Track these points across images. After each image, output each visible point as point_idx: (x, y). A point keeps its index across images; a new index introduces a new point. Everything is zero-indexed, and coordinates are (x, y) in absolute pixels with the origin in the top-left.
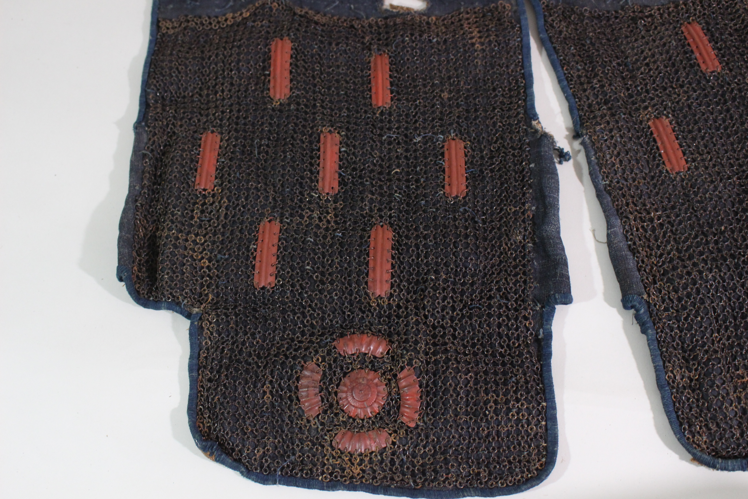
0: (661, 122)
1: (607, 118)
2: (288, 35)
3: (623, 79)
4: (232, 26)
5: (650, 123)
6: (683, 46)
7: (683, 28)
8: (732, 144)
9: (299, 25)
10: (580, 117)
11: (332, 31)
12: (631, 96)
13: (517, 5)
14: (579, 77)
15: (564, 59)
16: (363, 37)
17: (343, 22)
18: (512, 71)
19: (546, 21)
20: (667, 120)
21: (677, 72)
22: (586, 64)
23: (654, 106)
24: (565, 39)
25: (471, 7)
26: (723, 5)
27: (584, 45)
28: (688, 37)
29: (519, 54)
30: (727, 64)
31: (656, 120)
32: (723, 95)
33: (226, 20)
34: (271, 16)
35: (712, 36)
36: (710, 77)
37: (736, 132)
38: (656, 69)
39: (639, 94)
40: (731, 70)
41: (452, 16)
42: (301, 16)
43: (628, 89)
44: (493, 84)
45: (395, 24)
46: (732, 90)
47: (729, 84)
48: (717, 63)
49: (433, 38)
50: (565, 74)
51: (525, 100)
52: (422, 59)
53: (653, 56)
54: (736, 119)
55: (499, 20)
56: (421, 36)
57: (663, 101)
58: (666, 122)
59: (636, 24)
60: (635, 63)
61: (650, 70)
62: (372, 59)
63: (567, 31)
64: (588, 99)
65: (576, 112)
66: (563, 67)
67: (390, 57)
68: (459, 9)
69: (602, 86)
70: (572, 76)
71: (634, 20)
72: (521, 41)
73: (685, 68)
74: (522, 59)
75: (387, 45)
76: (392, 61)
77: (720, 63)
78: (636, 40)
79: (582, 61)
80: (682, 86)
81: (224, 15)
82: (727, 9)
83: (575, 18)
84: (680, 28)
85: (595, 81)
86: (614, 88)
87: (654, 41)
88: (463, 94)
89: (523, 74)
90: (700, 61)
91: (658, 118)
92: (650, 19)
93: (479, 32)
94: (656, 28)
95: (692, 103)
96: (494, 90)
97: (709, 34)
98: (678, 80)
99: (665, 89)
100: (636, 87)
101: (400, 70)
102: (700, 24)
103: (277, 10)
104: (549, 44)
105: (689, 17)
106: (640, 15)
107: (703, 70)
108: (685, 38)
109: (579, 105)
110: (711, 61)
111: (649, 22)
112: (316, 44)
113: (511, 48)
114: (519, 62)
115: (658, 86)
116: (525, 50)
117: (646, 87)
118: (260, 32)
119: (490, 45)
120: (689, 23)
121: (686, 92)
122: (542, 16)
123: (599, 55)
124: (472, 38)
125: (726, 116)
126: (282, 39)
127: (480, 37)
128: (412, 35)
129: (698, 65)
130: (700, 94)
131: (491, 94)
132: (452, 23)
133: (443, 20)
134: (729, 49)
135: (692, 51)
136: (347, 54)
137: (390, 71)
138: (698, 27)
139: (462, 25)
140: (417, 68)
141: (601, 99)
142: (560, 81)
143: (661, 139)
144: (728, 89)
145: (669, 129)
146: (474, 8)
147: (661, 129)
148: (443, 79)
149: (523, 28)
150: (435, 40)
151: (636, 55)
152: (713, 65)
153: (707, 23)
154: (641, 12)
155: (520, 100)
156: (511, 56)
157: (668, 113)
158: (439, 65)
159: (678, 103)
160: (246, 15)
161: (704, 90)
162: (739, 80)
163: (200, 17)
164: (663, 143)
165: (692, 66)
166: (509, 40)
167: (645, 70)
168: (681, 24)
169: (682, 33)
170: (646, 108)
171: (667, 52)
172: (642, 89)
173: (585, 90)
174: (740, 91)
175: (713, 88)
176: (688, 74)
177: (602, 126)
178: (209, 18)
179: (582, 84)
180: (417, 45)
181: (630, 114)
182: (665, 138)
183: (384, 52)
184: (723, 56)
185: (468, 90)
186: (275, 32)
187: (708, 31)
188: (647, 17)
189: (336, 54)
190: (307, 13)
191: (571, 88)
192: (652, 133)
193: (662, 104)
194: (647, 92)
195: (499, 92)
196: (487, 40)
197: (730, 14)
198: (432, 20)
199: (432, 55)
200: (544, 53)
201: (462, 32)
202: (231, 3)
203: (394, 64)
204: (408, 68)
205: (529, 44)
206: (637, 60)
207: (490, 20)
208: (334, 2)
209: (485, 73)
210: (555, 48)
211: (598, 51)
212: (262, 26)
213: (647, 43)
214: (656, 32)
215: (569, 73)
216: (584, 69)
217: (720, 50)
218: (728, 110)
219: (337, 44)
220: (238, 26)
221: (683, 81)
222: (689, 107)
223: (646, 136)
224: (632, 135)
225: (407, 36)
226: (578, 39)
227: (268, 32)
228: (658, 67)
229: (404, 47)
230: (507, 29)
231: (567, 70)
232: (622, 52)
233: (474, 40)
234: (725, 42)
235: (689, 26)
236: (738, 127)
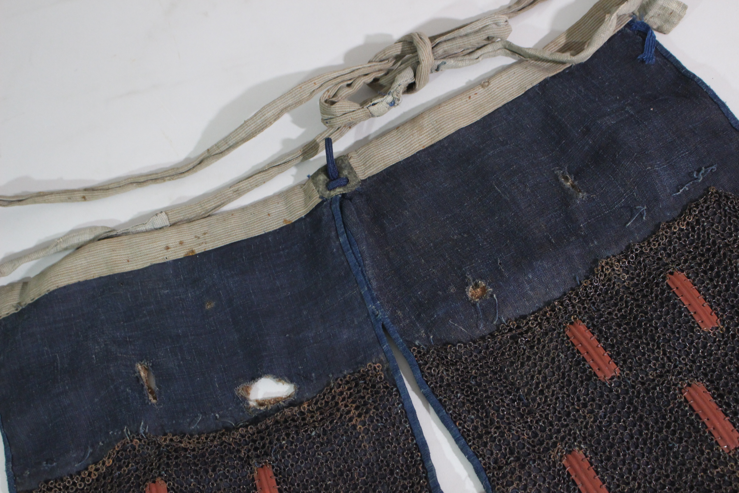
0: (575, 457)
1: (517, 472)
2: (160, 475)
3: (522, 416)
4: (97, 480)
5: (564, 462)
6: (574, 355)
7: (567, 333)
8: (657, 460)
9: (168, 458)
10: (489, 478)
11: (203, 455)
12: (535, 435)
13: (388, 361)
14: (476, 428)
15: (454, 412)
16: (239, 451)
17: (212, 441)
18: (404, 445)
19: (422, 371)
20: (581, 452)
21: (575, 389)
22: (478, 411)
23: (563, 438)
24: (449, 385)
25: (341, 376)
26: (601, 290)
27: (470, 387)
28: (575, 342)
29: (405, 422)
30: (625, 362)
31: (569, 456)
32: (631, 402)
33: (90, 474)
34: (136, 456)
35: (600, 331)
36: (611, 384)
37: (657, 443)
38: (553, 395)
39: (543, 430)
40: (630, 369)
41: (324, 395)
42: (167, 446)
43: (530, 428)
44: (388, 466)
45: (267, 427)
46: (639, 392)
47: (633, 387)
48: (613, 365)
49: (311, 432)
50: (460, 430)
51: (426, 478)
52: (306, 460)
53: (545, 378)
54: (652, 426)
55: (374, 386)
56: (297, 433)
57: (570, 430)
58: (580, 454)
59: (517, 342)
60: (529, 393)
61: (546, 397)
62: (255, 475)
63: (448, 375)
64: (492, 454)
65: (483, 474)
66: (455, 422)
67: (273, 467)
68: (329, 384)
69: (502, 434)
70: (469, 431)
71: (514, 338)
72: (403, 407)
73: (582, 382)
74: (410, 426)
75: (267, 454)
76: (276, 470)
77: (617, 364)
78: (522, 364)
79: (473, 408)
80: (585, 406)
81: (87, 469)
82: (606, 293)
83: (451, 357)
84: (564, 332)
85: (493, 430)
86: (514, 432)
87: (541, 359)
88: (361, 488)
89: (416, 444)
90: (596, 369)
91: (570, 452)
92: (529, 334)
93: (357, 408)
94: (539, 340)
95: (601, 422)
96: (392, 473)
97: (596, 331)
98: (579, 400)
99: (568, 414)
100: (537, 422)
101: (288, 479)
102: (584, 321)
103: (139, 446)
104: (433, 397)
105: (570, 317)
106: (519, 331)
107: (602, 379)
108: (573, 345)
109: (485, 464)
110: (607, 366)
111: (530, 337)
112: (192, 477)
113: (395, 418)
114: (408, 431)
115: (559, 413)
116: (410, 416)
117: (548, 419)
118: (130, 479)
119: (372, 422)
120: (572, 323)
121: (591, 412)
122: (417, 367)
123: (488, 397)
124: (351, 420)
125: (640, 426)
126: (154, 482)
127: (359, 415)
128: (288, 435)
129: (595, 375)
130: (606, 409)
131: (389, 479)
132: (327, 403)
133: (316, 403)
134: (622, 344)
135: (584, 360)
136: (227, 477)
137: (278, 484)
138: (582, 327)
139: (337, 403)
140: (304, 472)
141: (506, 449)
142: (457, 441)
143: (580, 479)
144: (633, 392)
145: (586, 464)
146: (345, 377)
147: (577, 467)
148: (335, 476)
149: (400, 391)
150: (313, 433)
151: (527, 383)
152: (609, 369)
153: (591, 318)
154: (518, 327)
155: (421, 479)
156: (398, 428)
157: (580, 443)
158: (326, 462)
159: (586, 427)
160: (109, 462)
161: (609, 403)
162: (642, 378)
163: (62, 480)
164: (583, 484)
165: (589, 378)
166: (390, 409)
167: (541, 399)
168: (564, 327)
169: (568, 338)
170: (555, 445)
171: (559, 367)
172: (544, 423)
173: (485, 444)
174: (647, 391)
175: (618, 397)
176: (587, 389)
177: (515, 485)
178: (71, 477)
179: (480, 437)
180: (296, 446)
181: (539, 458)
182: (584, 478)
183: (265, 462)
184: (618, 354)
185: (365, 483)
186: (145, 473)
187: (593, 328)
188: (527, 332)
189: (216, 481)
190: (171, 440)
191: (470, 446)
192: (569, 475)
193: (570, 435)
194: (551, 424)
195: (397, 473)
196: (368, 416)
197: (611, 298)
198: (304, 408)
199: (316, 451)
200: (432, 410)
201: (339, 415)
202: (90, 450)
203: (280, 473)
204: (295, 475)
205: (412, 407)
206: (530, 390)
207: (365, 388)
208: (197, 416)
209: (376, 455)
210: (440, 400)
211: (486, 391)
212: (129, 471)
213: (535, 365)
214: (541, 347)
215: (464, 427)
216: (478, 416)
217: (613, 346)
218: (641, 418)
219: (214, 470)
220: (104, 478)
221: (584, 399)
222: (600, 429)
223: (564, 479)
224: (549, 483)
225: (284, 439)
226: (462, 380)
227: (138, 477)
228: (553, 391)
229: (284, 453)
230: (384, 396)
231: (460, 424)
232: (512, 384)
233: (354, 422)
234: (615, 336)
235: (571, 327)
236: (657, 436)
